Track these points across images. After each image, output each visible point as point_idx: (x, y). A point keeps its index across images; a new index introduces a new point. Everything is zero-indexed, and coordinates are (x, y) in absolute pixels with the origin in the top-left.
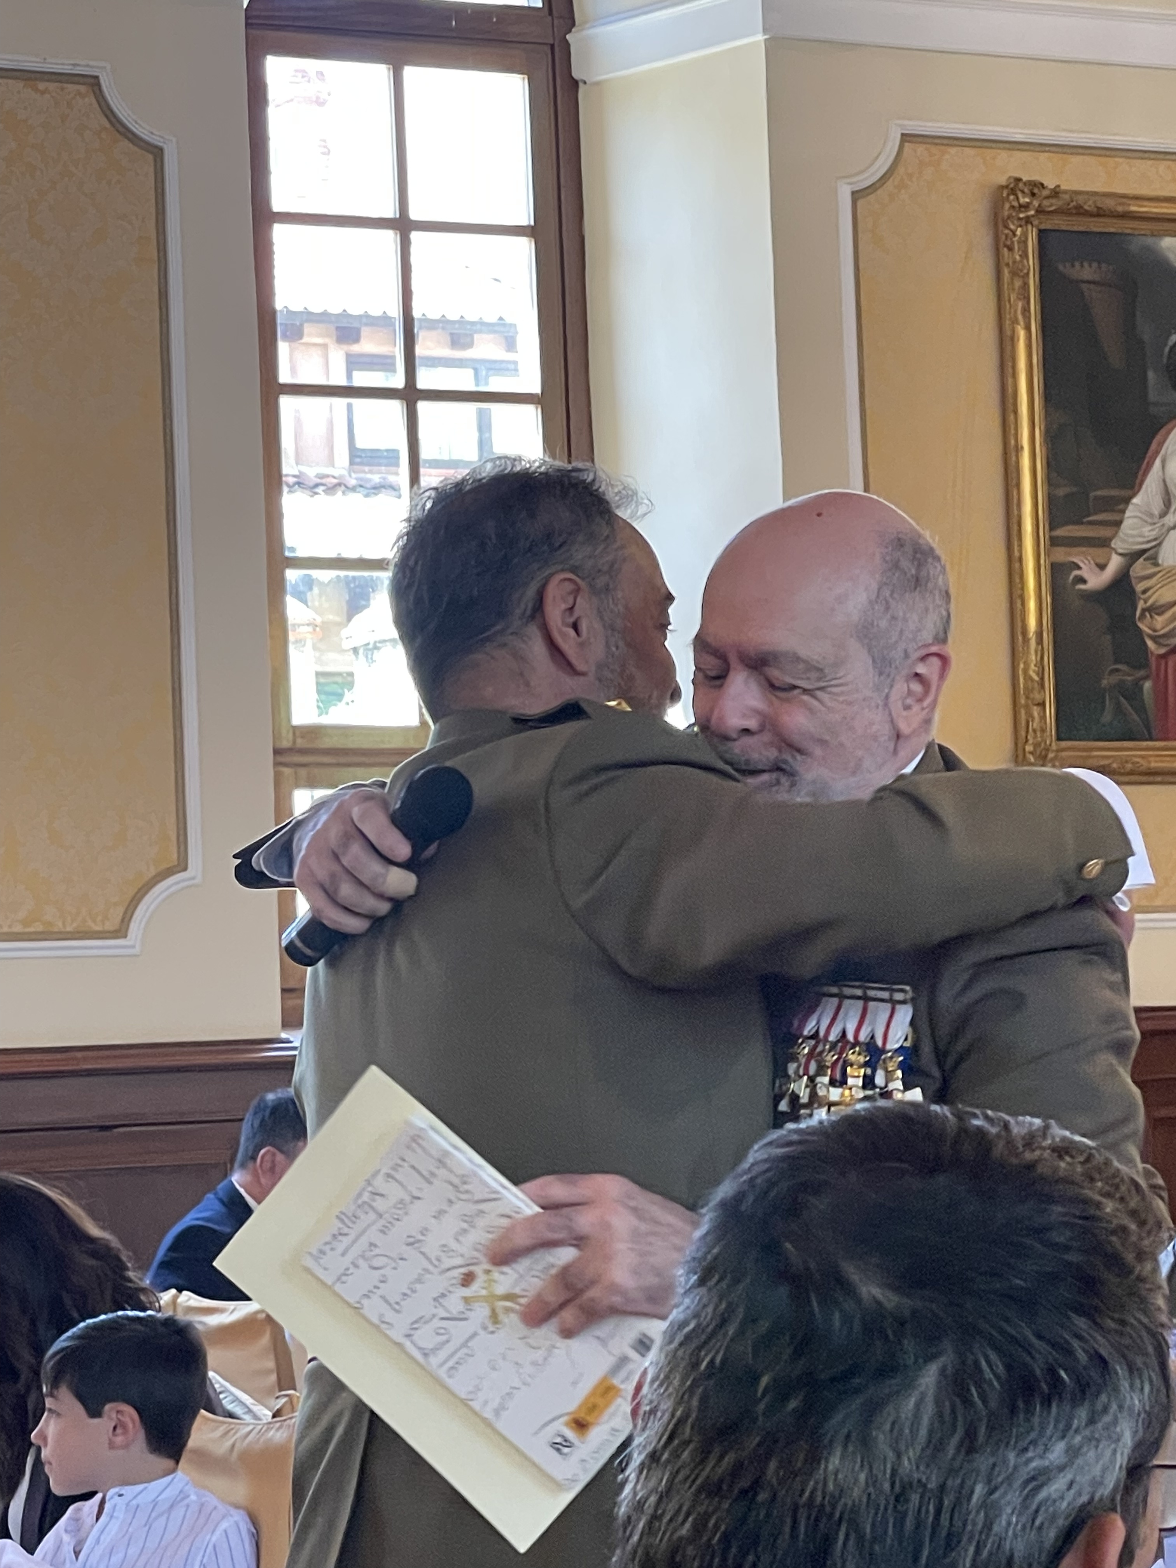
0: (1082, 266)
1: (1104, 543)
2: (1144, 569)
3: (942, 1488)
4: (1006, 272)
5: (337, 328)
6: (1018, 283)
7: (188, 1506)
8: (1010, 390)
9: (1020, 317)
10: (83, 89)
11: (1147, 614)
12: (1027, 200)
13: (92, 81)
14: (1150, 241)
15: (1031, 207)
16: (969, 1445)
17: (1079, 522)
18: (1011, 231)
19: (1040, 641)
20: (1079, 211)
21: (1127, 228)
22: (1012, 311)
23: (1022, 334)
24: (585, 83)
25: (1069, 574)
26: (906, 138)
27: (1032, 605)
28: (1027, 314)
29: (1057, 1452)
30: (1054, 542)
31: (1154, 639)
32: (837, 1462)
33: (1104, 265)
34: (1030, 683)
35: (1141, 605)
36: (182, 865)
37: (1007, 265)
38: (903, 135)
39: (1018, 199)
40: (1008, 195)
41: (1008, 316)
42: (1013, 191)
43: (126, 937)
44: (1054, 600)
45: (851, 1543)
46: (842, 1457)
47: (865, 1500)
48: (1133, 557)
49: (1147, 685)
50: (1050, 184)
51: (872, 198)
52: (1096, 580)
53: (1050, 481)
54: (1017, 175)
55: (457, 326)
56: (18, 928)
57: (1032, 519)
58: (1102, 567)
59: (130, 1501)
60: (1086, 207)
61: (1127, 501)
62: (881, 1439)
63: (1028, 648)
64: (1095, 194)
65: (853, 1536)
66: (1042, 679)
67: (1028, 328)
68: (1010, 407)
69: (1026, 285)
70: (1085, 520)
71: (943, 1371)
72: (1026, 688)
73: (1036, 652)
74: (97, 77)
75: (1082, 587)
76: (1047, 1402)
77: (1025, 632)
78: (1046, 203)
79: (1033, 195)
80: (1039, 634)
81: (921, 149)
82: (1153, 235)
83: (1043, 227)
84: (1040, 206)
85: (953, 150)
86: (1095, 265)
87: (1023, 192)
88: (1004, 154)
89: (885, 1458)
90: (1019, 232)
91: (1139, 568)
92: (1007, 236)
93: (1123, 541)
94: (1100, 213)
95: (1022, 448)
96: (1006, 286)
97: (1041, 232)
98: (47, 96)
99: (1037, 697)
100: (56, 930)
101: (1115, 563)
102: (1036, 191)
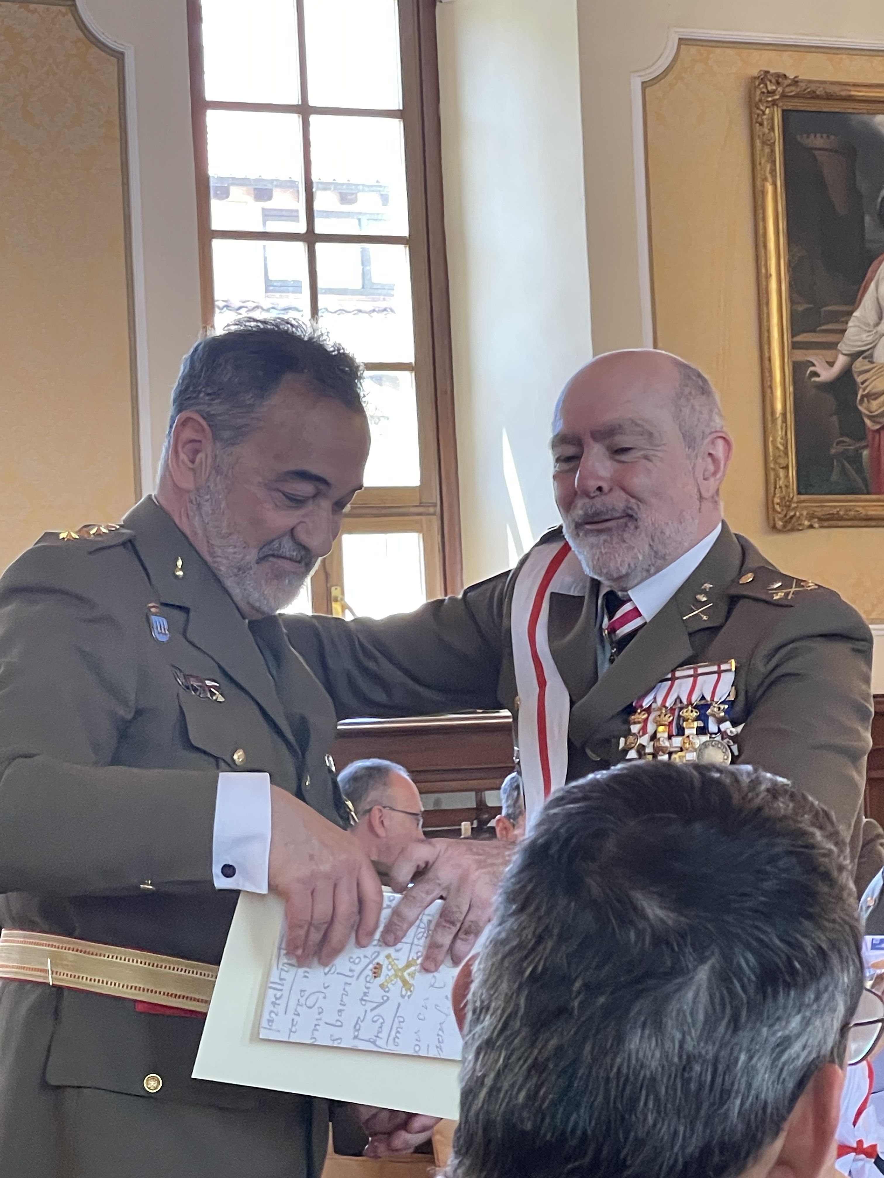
0: (815, 136)
2: (863, 365)
3: (716, 1059)
4: (758, 143)
5: (255, 189)
6: (767, 150)
8: (761, 232)
9: (769, 176)
10: (63, 9)
11: (865, 399)
12: (774, 88)
13: (70, 3)
14: (866, 117)
15: (777, 93)
16: (735, 1024)
17: (814, 331)
18: (762, 110)
19: (785, 420)
20: (814, 96)
21: (849, 108)
22: (762, 171)
23: (770, 188)
24: (441, 1)
25: (807, 369)
26: (682, 41)
27: (778, 393)
28: (774, 173)
29: (795, 1022)
30: (795, 346)
31: (870, 417)
33: (832, 137)
34: (777, 451)
35: (860, 392)
37: (759, 137)
38: (679, 39)
39: (766, 85)
40: (759, 84)
41: (759, 175)
42: (763, 81)
44: (795, 389)
45: (650, 1102)
46: (641, 1039)
47: (660, 1069)
48: (855, 356)
49: (865, 453)
50: (791, 75)
51: (657, 86)
52: (827, 374)
53: (792, 302)
54: (766, 69)
55: (344, 187)
57: (778, 329)
58: (831, 364)
60: (818, 93)
62: (670, 1024)
63: (776, 424)
64: (825, 82)
65: (651, 1098)
66: (786, 448)
67: (775, 184)
68: (761, 244)
69: (773, 151)
70: (818, 329)
71: (713, 969)
72: (774, 456)
73: (782, 428)
75: (817, 379)
76: (787, 987)
77: (773, 413)
78: (787, 90)
79: (778, 83)
80: (784, 415)
81: (693, 50)
82: (868, 114)
83: (785, 108)
84: (783, 91)
85: (718, 51)
86: (825, 136)
87: (771, 82)
88: (756, 53)
89: (674, 1038)
90: (767, 111)
91: (859, 365)
92: (758, 115)
93: (846, 345)
94: (829, 97)
95: (771, 275)
96: (758, 152)
97: (784, 112)
98: (36, 15)
99: (783, 462)
101: (841, 361)
102: (780, 80)
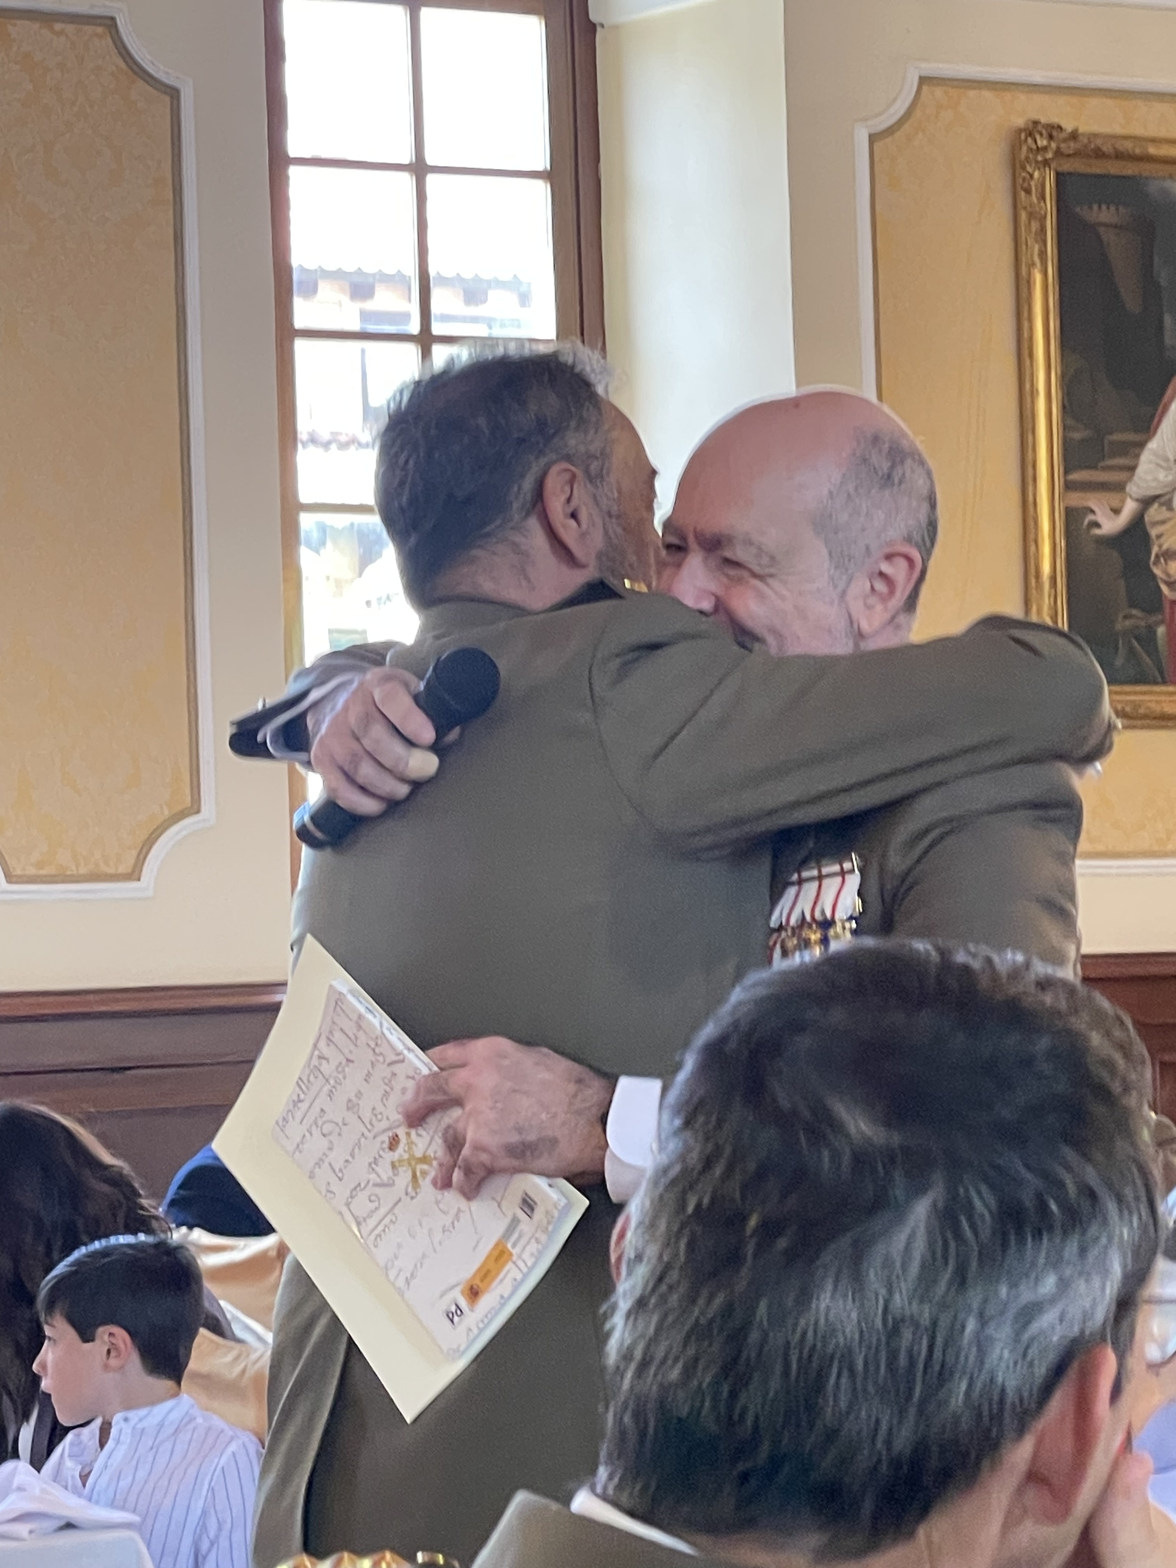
0: (1100, 207)
1: (1119, 487)
2: (1159, 514)
3: (934, 1323)
4: (1023, 216)
5: (352, 285)
6: (1035, 226)
7: (194, 1429)
8: (1026, 335)
9: (1037, 260)
10: (100, 30)
11: (1162, 560)
12: (1045, 143)
13: (109, 22)
14: (1166, 183)
15: (1049, 149)
16: (961, 1280)
17: (1095, 467)
18: (1028, 173)
19: (1054, 586)
20: (1099, 154)
21: (1145, 171)
22: (1029, 253)
23: (1038, 277)
24: (602, 26)
25: (1084, 518)
26: (924, 80)
27: (1046, 549)
28: (1044, 257)
29: (1049, 1284)
30: (1069, 486)
31: (1169, 584)
32: (827, 1301)
33: (1121, 208)
35: (1155, 550)
36: (195, 808)
37: (1025, 208)
38: (920, 77)
39: (1036, 142)
40: (1026, 139)
41: (1024, 259)
42: (1030, 134)
43: (139, 880)
44: (1068, 544)
45: (844, 1380)
46: (833, 1297)
47: (857, 1337)
48: (1147, 502)
49: (1161, 630)
50: (1069, 126)
51: (888, 140)
52: (1110, 525)
53: (1066, 428)
54: (1036, 117)
55: (471, 283)
56: (32, 871)
57: (1047, 465)
58: (1116, 511)
59: (136, 1424)
60: (1104, 150)
61: (1142, 445)
62: (873, 1277)
63: (1042, 589)
64: (1115, 137)
65: (845, 1373)
67: (1044, 271)
68: (1026, 352)
69: (1043, 229)
70: (1100, 464)
71: (934, 1205)
73: (1050, 595)
74: (113, 19)
75: (1097, 532)
76: (1038, 1234)
77: (1038, 575)
78: (1065, 145)
79: (1051, 137)
80: (1053, 579)
81: (939, 92)
82: (1171, 178)
83: (1060, 169)
84: (1058, 148)
85: (972, 93)
86: (1113, 208)
87: (1041, 135)
88: (1022, 97)
89: (877, 1295)
90: (1036, 175)
91: (1154, 513)
92: (1024, 179)
93: (1137, 486)
94: (1119, 156)
96: (1023, 228)
97: (1058, 174)
98: (63, 39)
100: (69, 873)
101: (1130, 508)
102: (1055, 133)
